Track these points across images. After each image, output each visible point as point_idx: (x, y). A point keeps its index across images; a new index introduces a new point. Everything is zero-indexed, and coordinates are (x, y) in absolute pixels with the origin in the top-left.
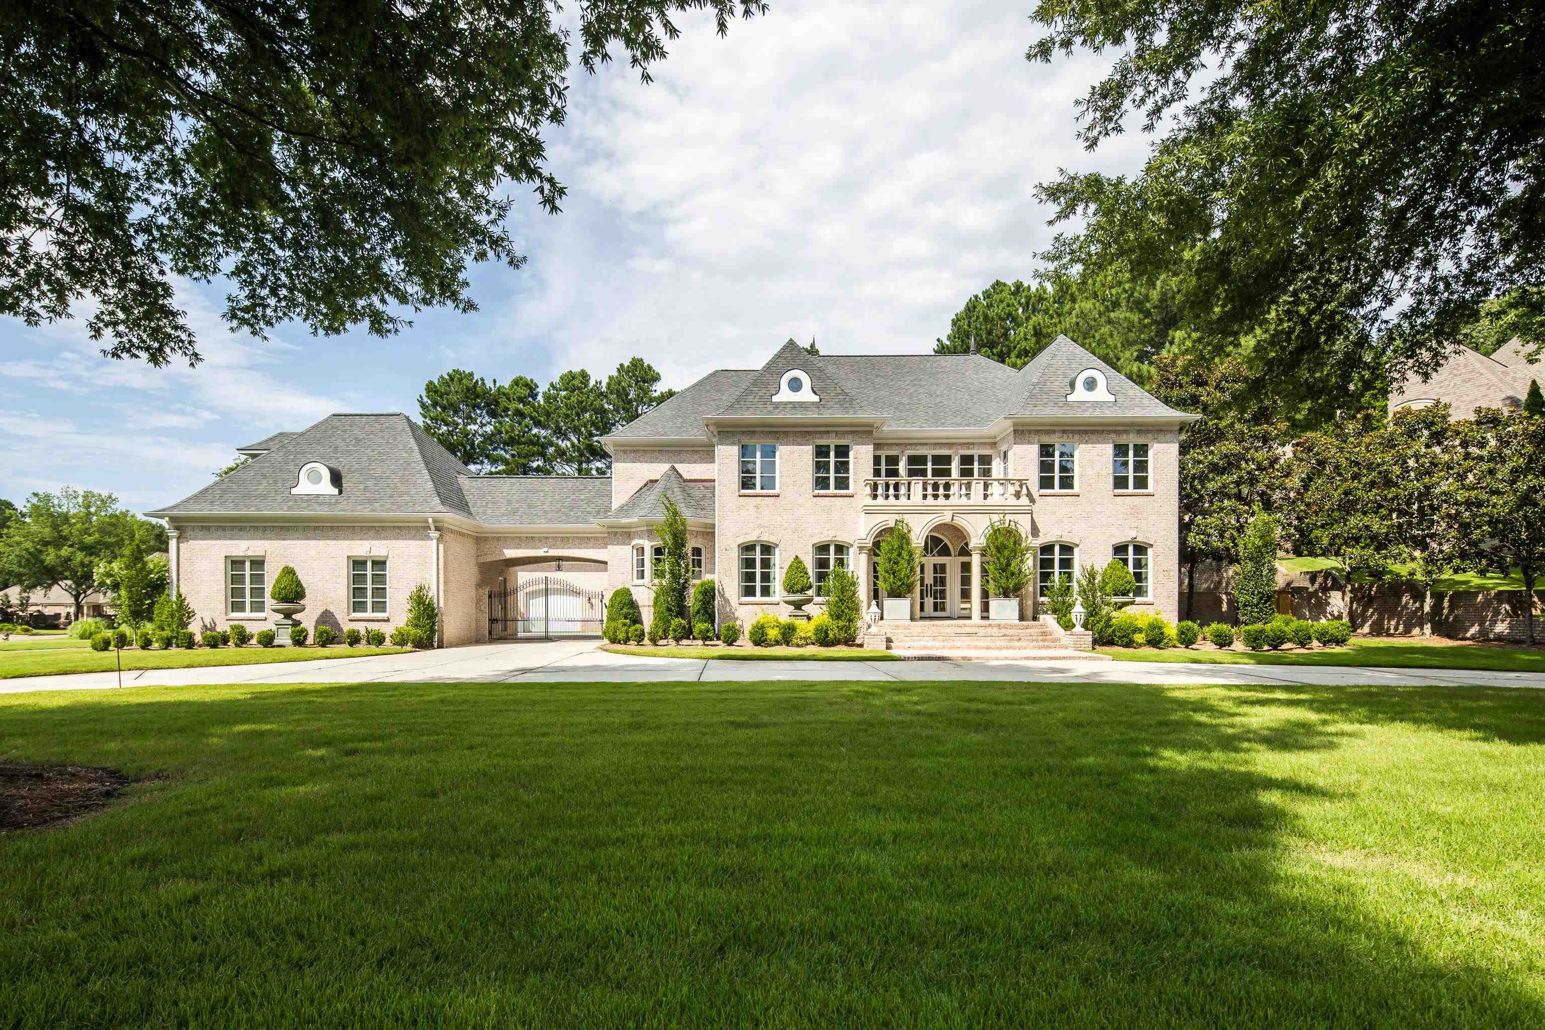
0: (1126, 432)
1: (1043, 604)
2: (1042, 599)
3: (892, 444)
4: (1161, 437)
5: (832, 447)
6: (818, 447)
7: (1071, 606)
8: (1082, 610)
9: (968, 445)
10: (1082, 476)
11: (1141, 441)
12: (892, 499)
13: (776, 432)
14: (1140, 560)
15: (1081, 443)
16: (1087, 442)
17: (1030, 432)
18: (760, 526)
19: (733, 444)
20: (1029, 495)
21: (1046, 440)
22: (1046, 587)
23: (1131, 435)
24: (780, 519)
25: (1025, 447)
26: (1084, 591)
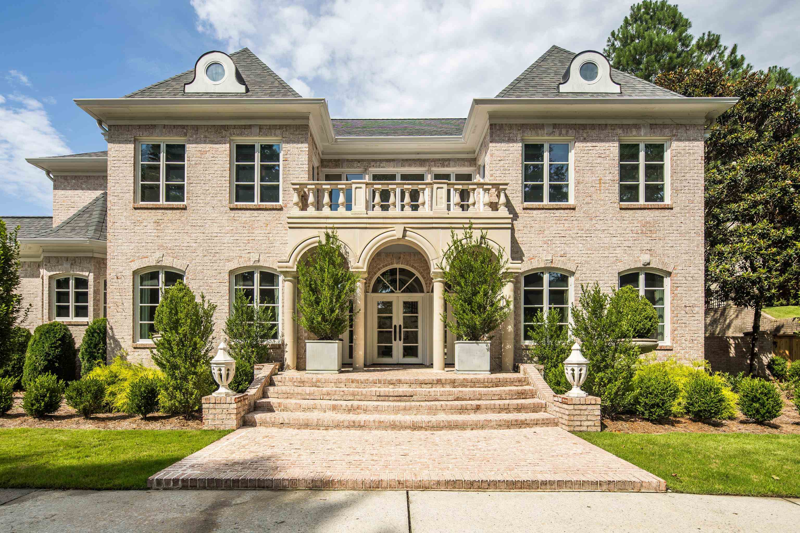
0: (637, 127)
1: (527, 348)
2: (527, 342)
3: (353, 161)
4: (681, 131)
5: (258, 148)
6: (239, 147)
7: (566, 352)
8: (582, 360)
9: (444, 162)
10: (578, 183)
11: (656, 139)
12: (326, 211)
13: (183, 127)
14: (653, 292)
15: (577, 139)
16: (585, 140)
17: (511, 126)
18: (161, 247)
19: (126, 141)
20: (508, 205)
21: (533, 138)
22: (532, 327)
23: (643, 132)
24: (187, 239)
25: (504, 146)
26: (586, 329)
